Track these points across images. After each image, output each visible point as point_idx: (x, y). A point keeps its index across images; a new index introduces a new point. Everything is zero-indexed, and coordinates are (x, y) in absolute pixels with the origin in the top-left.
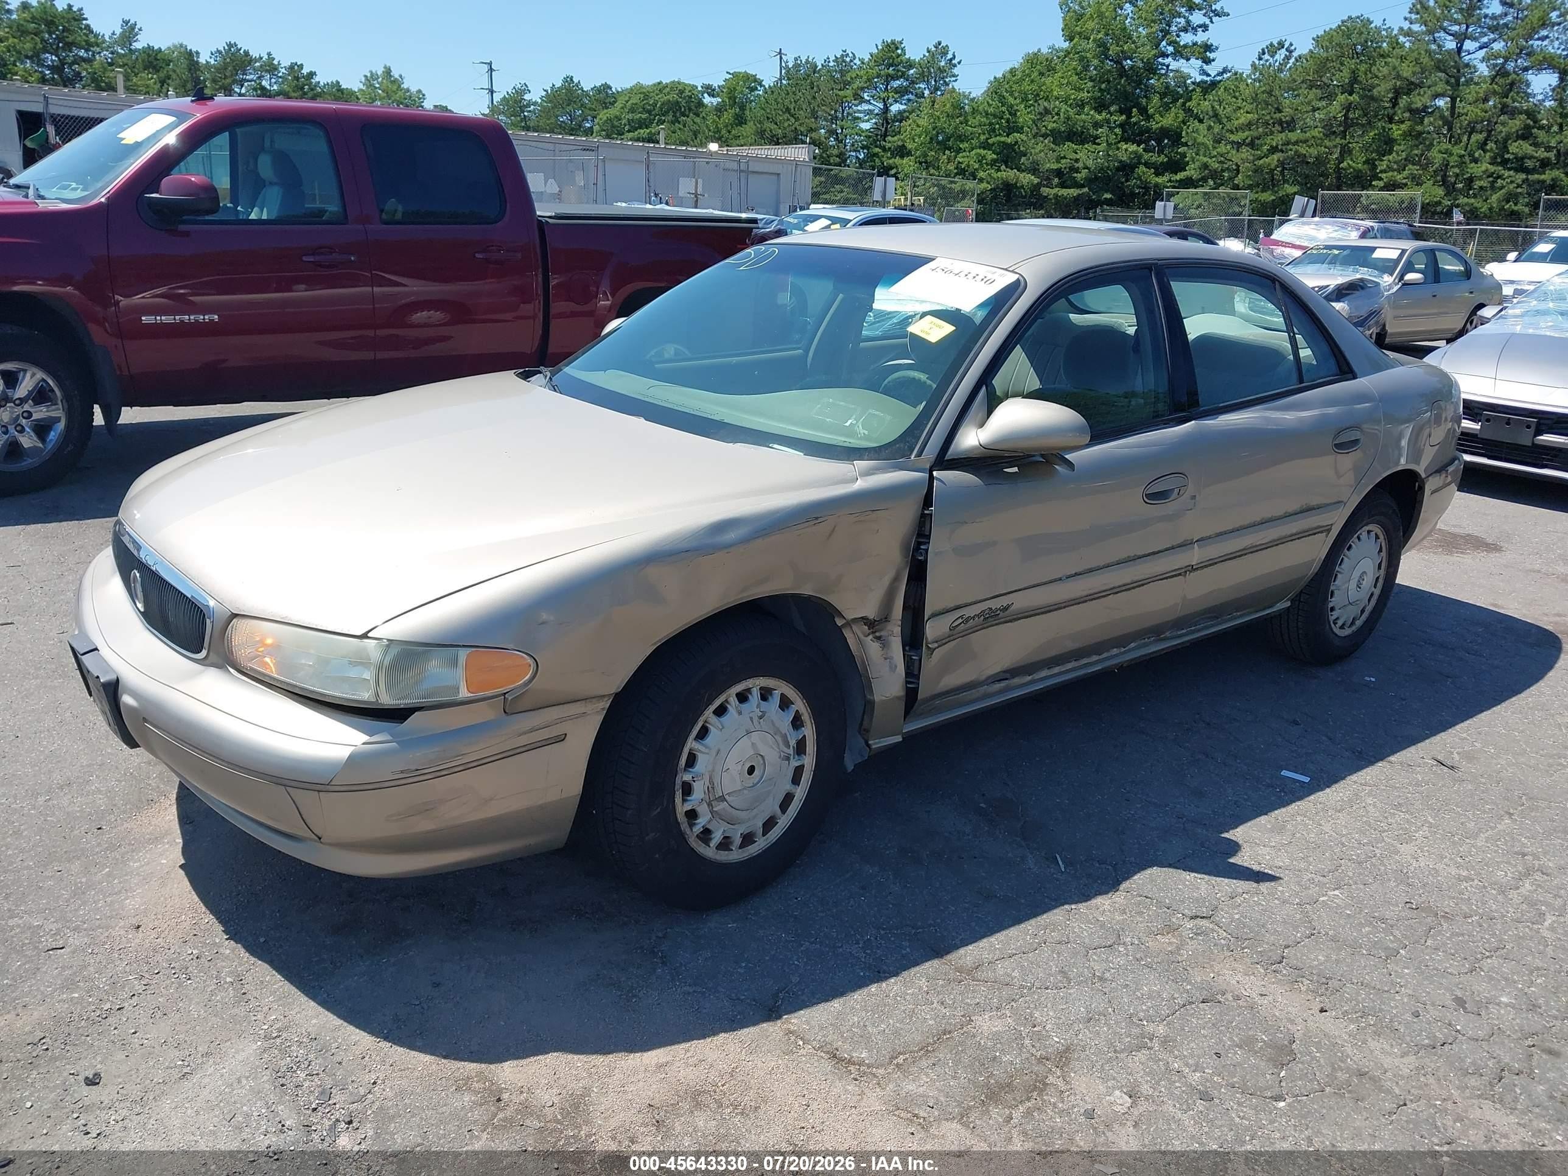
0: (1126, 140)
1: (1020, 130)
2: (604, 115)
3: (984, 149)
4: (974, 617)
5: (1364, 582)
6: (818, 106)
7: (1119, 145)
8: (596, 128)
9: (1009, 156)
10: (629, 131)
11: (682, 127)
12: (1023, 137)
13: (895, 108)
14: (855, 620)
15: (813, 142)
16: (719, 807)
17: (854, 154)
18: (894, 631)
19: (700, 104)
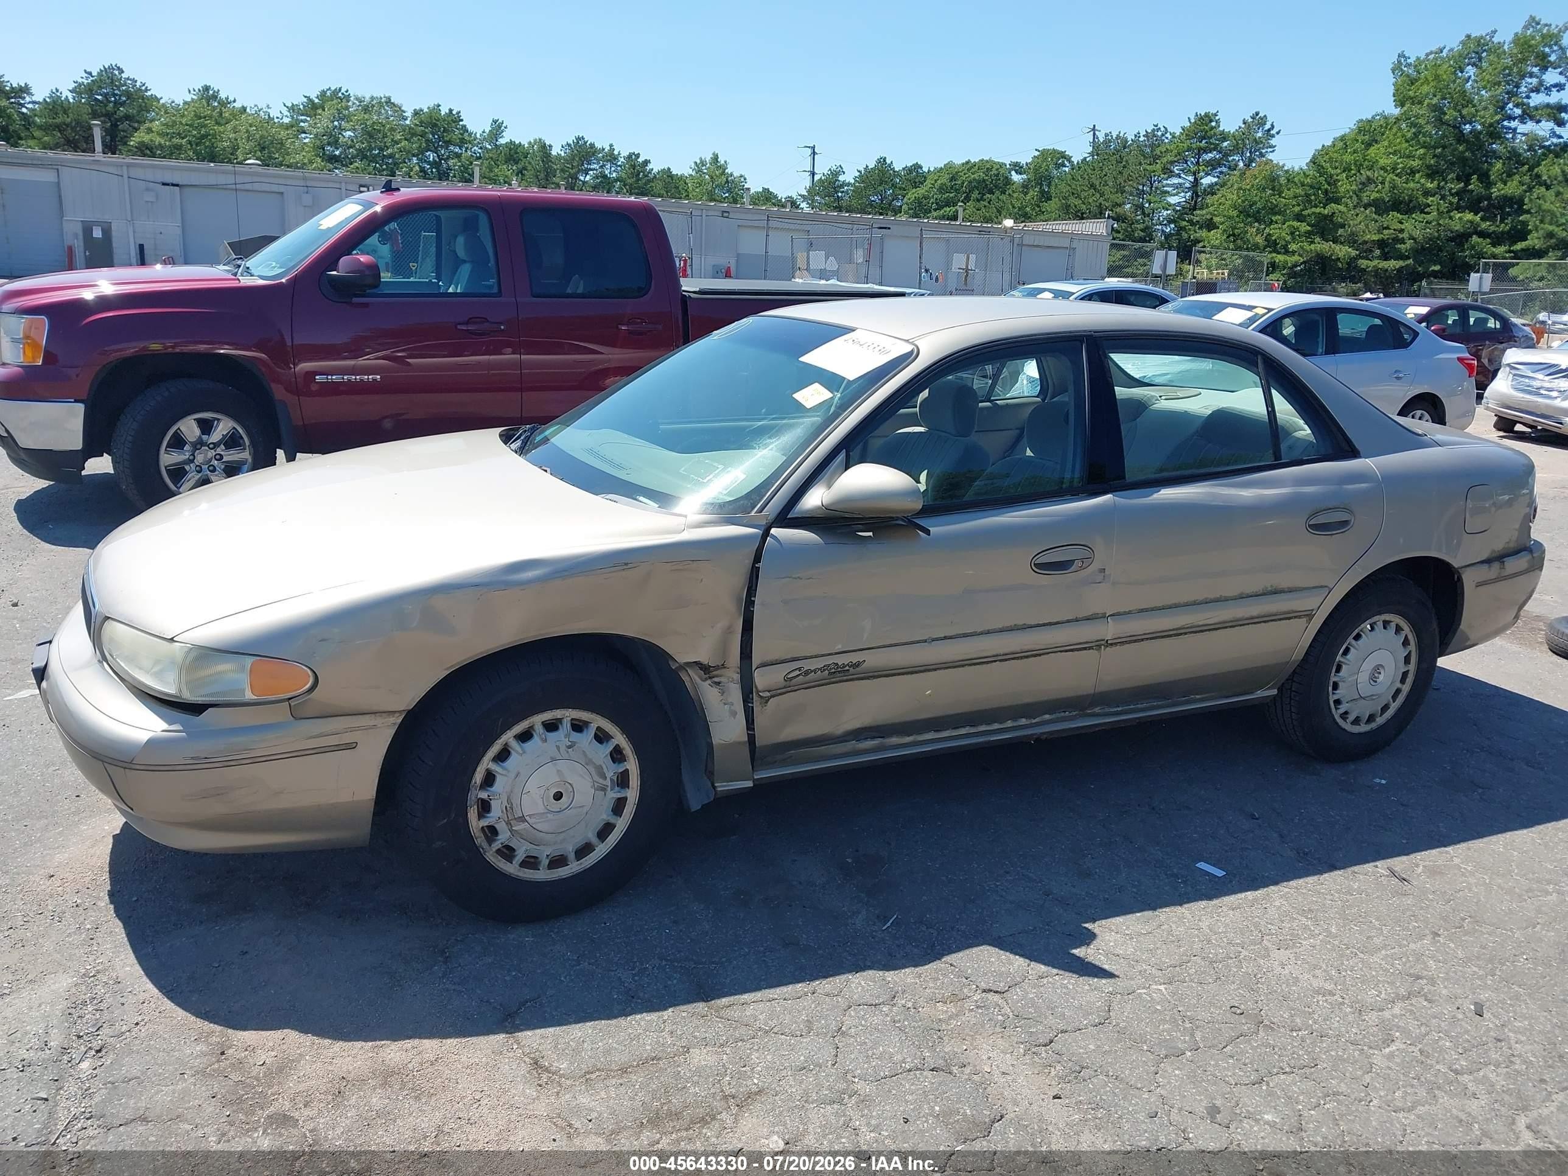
0: (1459, 208)
1: (1337, 201)
2: (913, 194)
3: (1299, 220)
4: (815, 670)
5: (1381, 677)
6: (1125, 181)
7: (1452, 214)
8: (905, 207)
9: (1325, 228)
10: (935, 210)
11: (987, 204)
12: (1342, 208)
13: (1207, 181)
14: (688, 664)
15: (1117, 218)
16: (519, 827)
17: (1160, 227)
18: (732, 677)
19: (1008, 181)
